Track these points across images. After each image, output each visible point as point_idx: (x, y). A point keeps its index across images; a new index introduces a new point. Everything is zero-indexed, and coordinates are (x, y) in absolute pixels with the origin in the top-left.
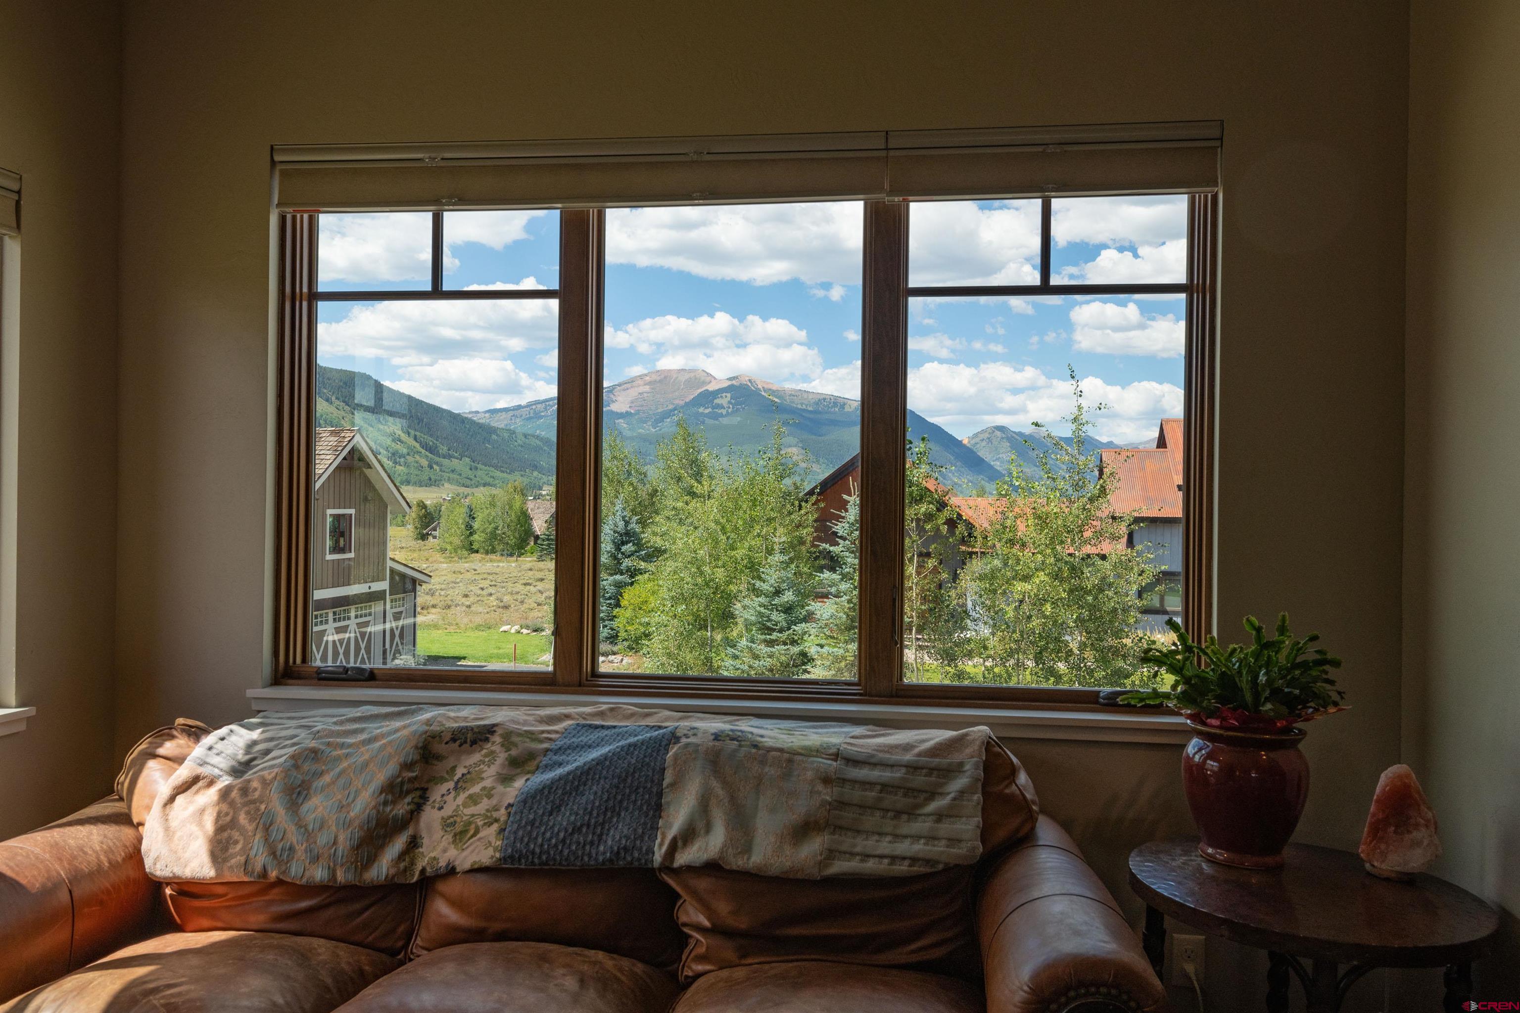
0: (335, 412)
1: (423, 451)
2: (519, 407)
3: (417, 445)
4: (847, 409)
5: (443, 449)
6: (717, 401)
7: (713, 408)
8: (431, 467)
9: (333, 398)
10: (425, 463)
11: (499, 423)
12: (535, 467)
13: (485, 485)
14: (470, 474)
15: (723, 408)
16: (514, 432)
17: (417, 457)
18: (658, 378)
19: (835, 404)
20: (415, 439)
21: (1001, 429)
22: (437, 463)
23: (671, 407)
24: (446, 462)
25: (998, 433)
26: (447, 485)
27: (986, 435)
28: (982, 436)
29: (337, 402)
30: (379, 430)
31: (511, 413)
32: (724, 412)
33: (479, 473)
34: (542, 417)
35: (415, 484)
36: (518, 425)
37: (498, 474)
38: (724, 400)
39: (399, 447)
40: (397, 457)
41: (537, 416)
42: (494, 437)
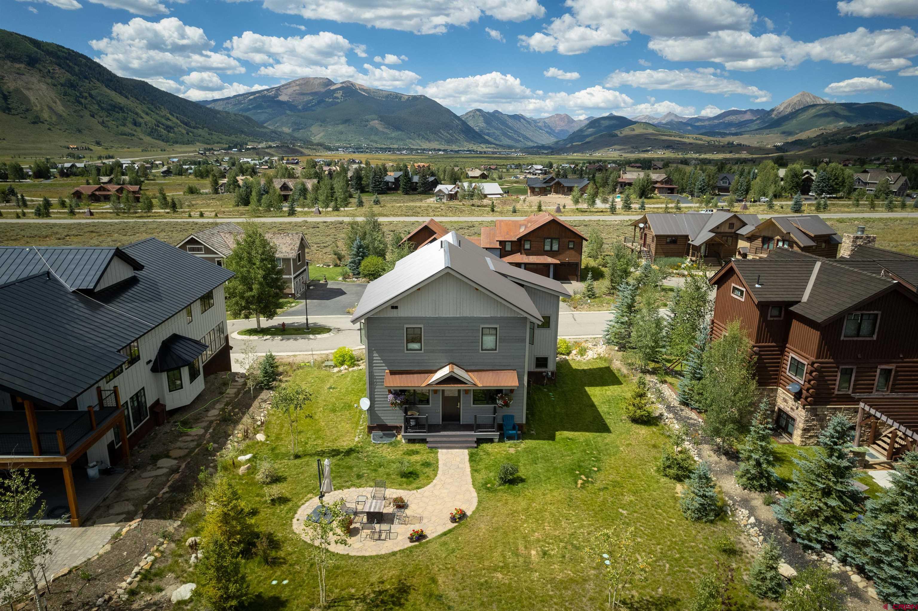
0: (131, 103)
1: (183, 125)
2: (229, 98)
3: (179, 122)
4: (403, 100)
5: (193, 124)
6: (335, 95)
7: (333, 99)
8: (188, 134)
9: (129, 96)
10: (184, 132)
11: (218, 107)
12: (242, 132)
13: (218, 143)
14: (209, 137)
15: (338, 98)
16: (229, 113)
17: (180, 129)
18: (303, 82)
19: (396, 97)
20: (177, 118)
21: (479, 110)
22: (191, 132)
23: (310, 98)
24: (195, 131)
25: (478, 113)
26: (198, 144)
27: (472, 114)
28: (470, 114)
29: (132, 99)
30: (157, 114)
31: (225, 102)
32: (339, 101)
33: (214, 137)
34: (242, 104)
35: (180, 143)
36: (230, 108)
37: (224, 137)
38: (339, 94)
39: (169, 123)
40: (169, 129)
41: (240, 103)
42: (218, 115)
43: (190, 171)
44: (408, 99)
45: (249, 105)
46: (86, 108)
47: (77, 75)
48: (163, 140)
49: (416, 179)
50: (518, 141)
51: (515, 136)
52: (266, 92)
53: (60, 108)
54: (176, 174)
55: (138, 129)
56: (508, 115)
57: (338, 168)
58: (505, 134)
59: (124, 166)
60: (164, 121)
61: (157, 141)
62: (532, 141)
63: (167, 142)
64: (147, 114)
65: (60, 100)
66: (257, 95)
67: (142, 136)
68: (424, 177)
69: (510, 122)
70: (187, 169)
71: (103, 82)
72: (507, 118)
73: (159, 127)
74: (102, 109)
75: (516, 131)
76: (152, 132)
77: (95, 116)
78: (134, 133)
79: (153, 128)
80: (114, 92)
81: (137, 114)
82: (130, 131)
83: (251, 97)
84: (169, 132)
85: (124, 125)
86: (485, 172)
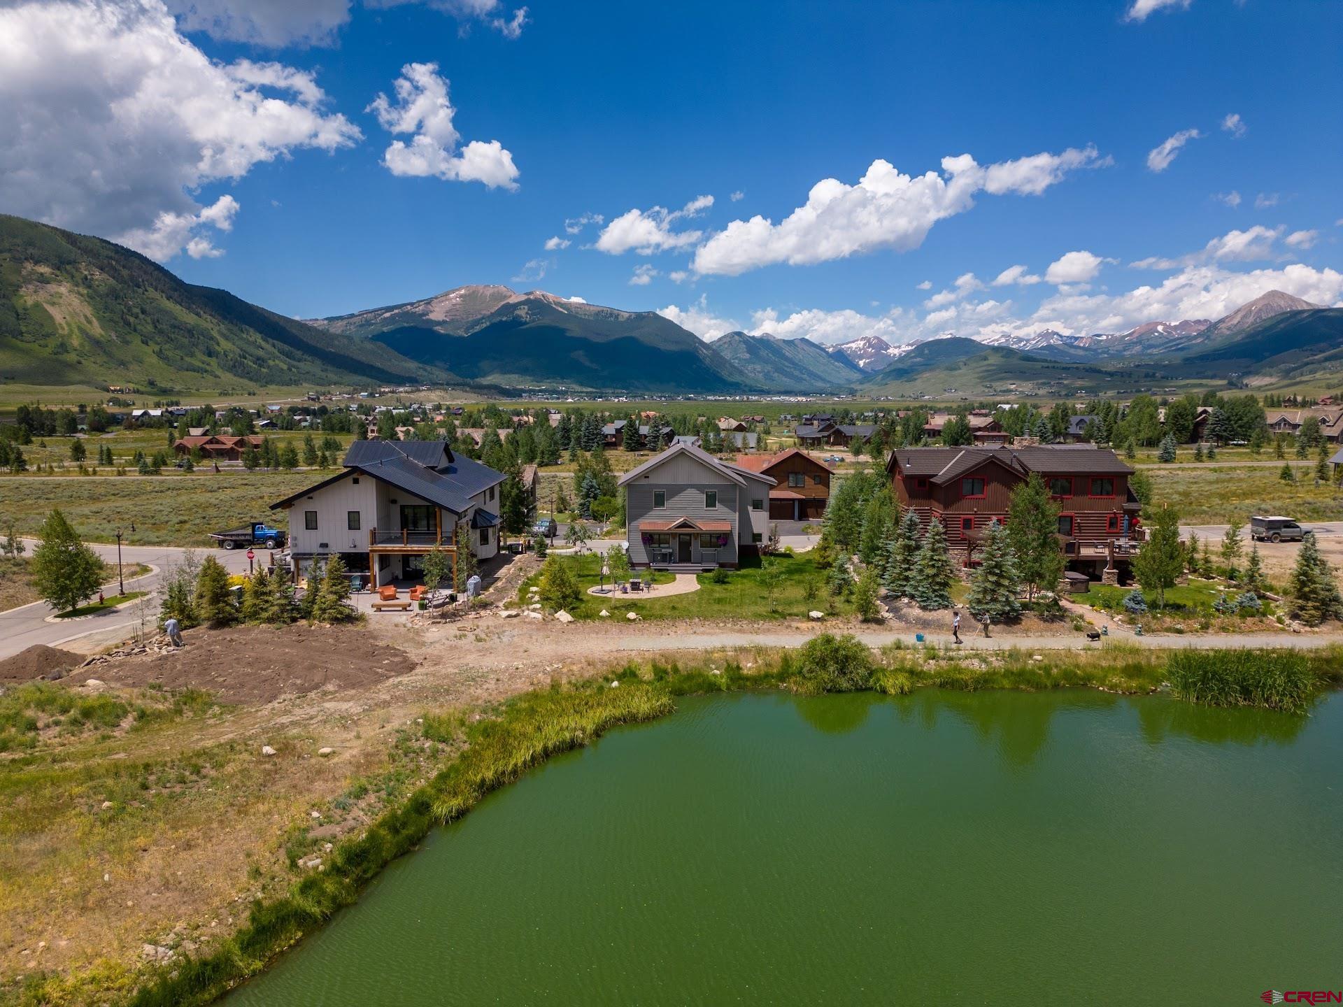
0: (204, 323)
1: (282, 357)
2: (352, 316)
3: (276, 351)
4: (620, 319)
5: (297, 354)
6: (517, 312)
7: (515, 317)
8: (290, 370)
9: (202, 312)
10: (285, 367)
11: (336, 329)
12: (373, 367)
14: (322, 374)
15: (522, 317)
16: (351, 338)
17: (277, 362)
18: (468, 293)
19: (611, 315)
20: (274, 346)
21: (739, 334)
22: (294, 367)
23: (479, 316)
24: (301, 365)
25: (737, 337)
26: (305, 384)
27: (728, 339)
28: (724, 340)
29: (205, 316)
30: (242, 339)
31: (345, 322)
32: (523, 320)
33: (329, 373)
34: (372, 324)
35: (279, 383)
36: (353, 330)
37: (344, 374)
38: (522, 311)
39: (261, 353)
40: (260, 361)
41: (368, 323)
42: (336, 342)
43: (304, 424)
44: (629, 318)
45: (383, 326)
46: (135, 330)
47: (125, 283)
48: (251, 379)
49: (644, 430)
50: (800, 380)
51: (797, 373)
52: (409, 307)
53: (97, 330)
54: (282, 428)
55: (213, 361)
56: (784, 341)
57: (531, 419)
58: (779, 370)
59: (217, 414)
60: (251, 350)
61: (241, 380)
62: (823, 380)
63: (256, 381)
64: (227, 339)
65: (98, 319)
66: (396, 311)
67: (219, 372)
68: (656, 427)
69: (788, 352)
70: (300, 421)
71: (163, 292)
72: (783, 345)
73: (245, 358)
74: (161, 332)
75: (797, 364)
76: (236, 367)
77: (150, 343)
78: (208, 368)
79: (236, 361)
80: (178, 307)
81: (212, 338)
82: (201, 365)
83: (387, 315)
84: (260, 366)
85: (192, 355)
86: (743, 423)
